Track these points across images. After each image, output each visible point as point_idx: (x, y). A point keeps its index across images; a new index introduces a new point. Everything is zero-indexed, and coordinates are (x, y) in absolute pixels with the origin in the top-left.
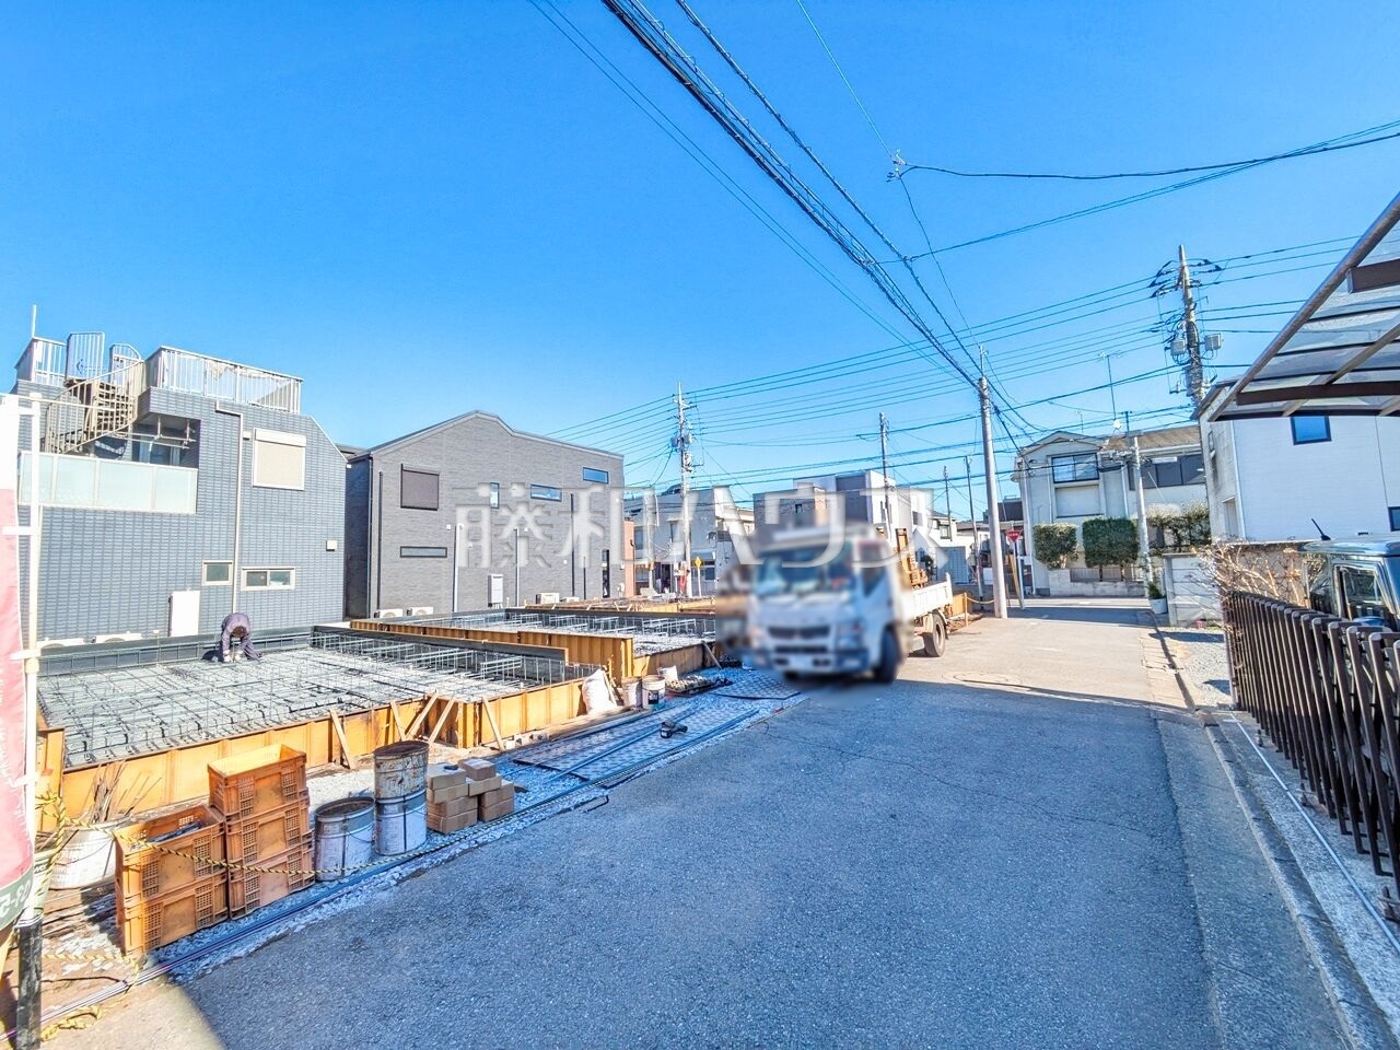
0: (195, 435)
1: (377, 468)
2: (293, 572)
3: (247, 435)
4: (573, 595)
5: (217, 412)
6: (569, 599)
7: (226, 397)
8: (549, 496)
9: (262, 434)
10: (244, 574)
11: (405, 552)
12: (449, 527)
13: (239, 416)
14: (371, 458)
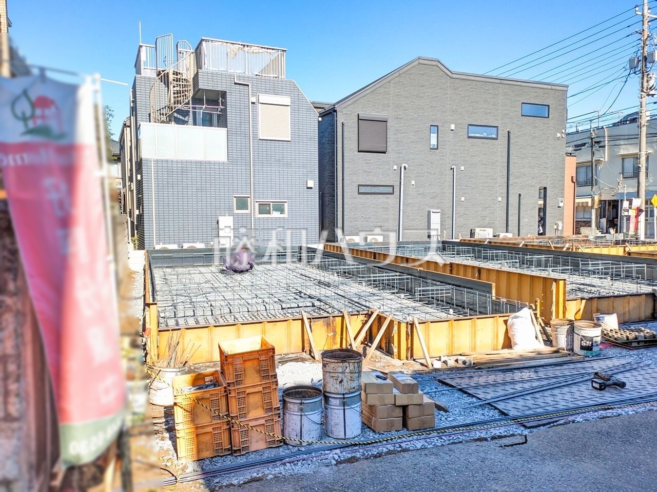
0: (225, 104)
1: (340, 119)
2: (286, 205)
3: (253, 99)
4: (507, 231)
5: (235, 84)
6: (502, 235)
7: (240, 71)
8: (485, 135)
9: (264, 98)
10: (257, 204)
11: (362, 190)
12: (395, 167)
13: (248, 85)
14: (335, 111)
